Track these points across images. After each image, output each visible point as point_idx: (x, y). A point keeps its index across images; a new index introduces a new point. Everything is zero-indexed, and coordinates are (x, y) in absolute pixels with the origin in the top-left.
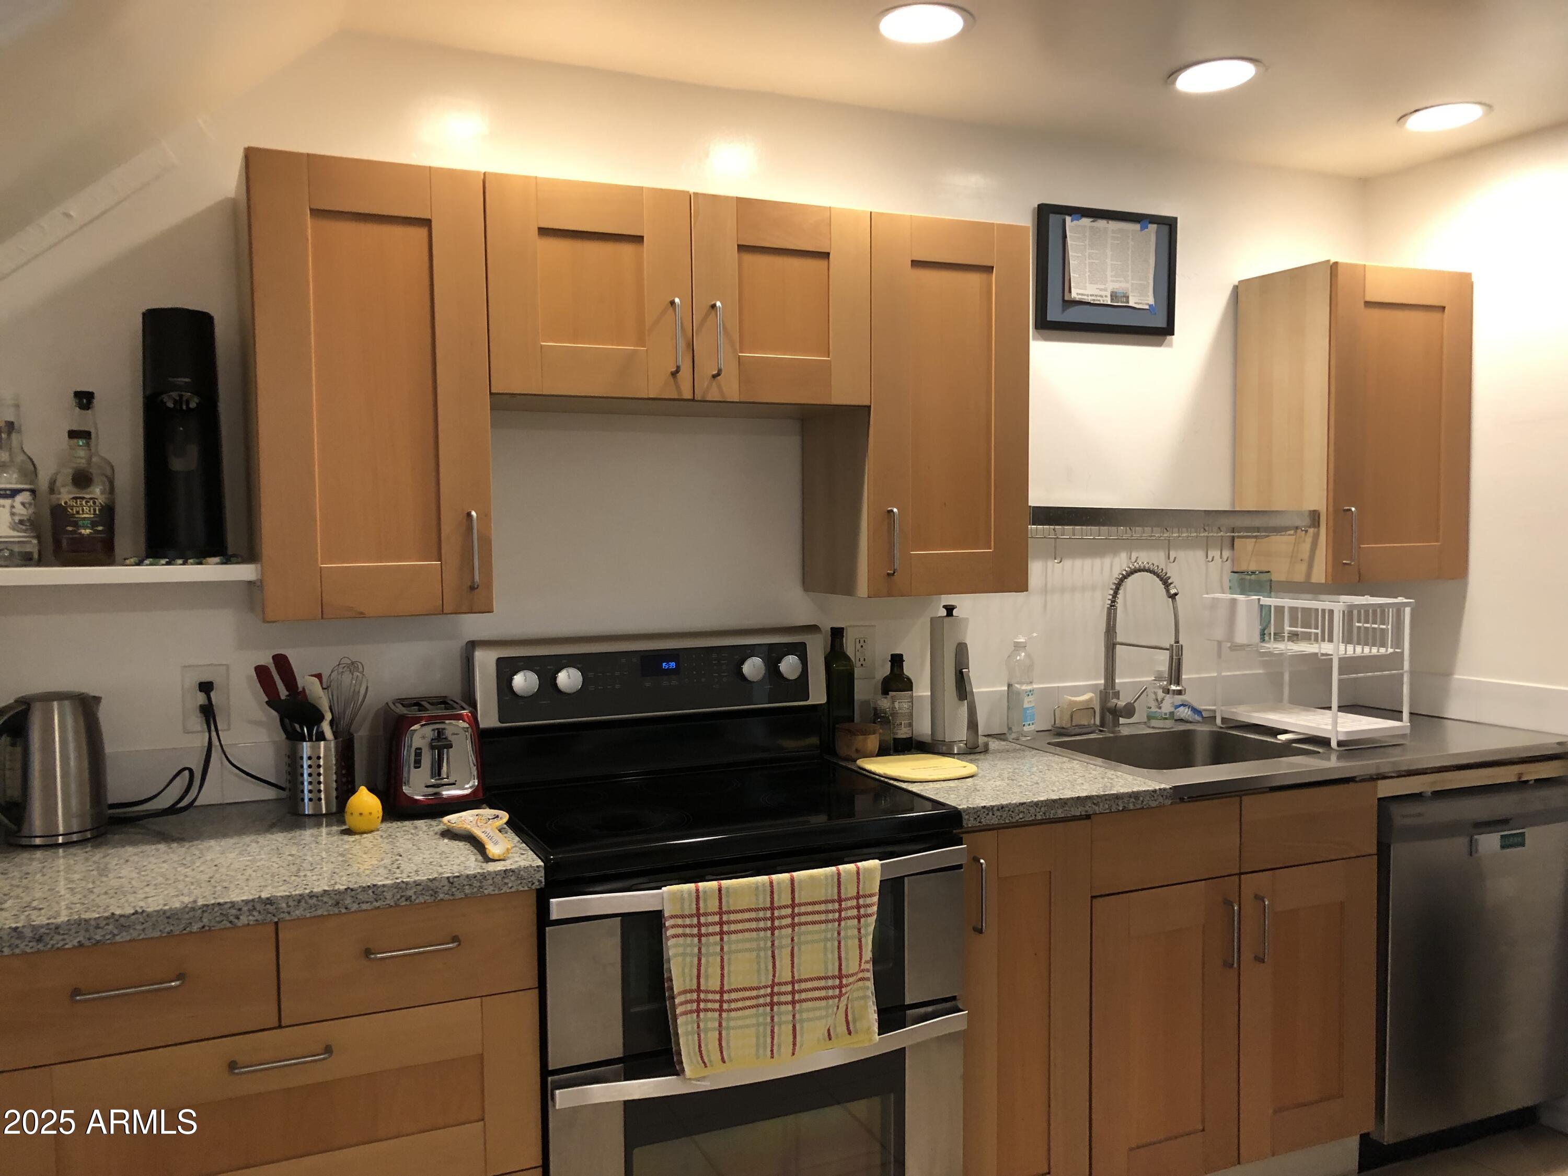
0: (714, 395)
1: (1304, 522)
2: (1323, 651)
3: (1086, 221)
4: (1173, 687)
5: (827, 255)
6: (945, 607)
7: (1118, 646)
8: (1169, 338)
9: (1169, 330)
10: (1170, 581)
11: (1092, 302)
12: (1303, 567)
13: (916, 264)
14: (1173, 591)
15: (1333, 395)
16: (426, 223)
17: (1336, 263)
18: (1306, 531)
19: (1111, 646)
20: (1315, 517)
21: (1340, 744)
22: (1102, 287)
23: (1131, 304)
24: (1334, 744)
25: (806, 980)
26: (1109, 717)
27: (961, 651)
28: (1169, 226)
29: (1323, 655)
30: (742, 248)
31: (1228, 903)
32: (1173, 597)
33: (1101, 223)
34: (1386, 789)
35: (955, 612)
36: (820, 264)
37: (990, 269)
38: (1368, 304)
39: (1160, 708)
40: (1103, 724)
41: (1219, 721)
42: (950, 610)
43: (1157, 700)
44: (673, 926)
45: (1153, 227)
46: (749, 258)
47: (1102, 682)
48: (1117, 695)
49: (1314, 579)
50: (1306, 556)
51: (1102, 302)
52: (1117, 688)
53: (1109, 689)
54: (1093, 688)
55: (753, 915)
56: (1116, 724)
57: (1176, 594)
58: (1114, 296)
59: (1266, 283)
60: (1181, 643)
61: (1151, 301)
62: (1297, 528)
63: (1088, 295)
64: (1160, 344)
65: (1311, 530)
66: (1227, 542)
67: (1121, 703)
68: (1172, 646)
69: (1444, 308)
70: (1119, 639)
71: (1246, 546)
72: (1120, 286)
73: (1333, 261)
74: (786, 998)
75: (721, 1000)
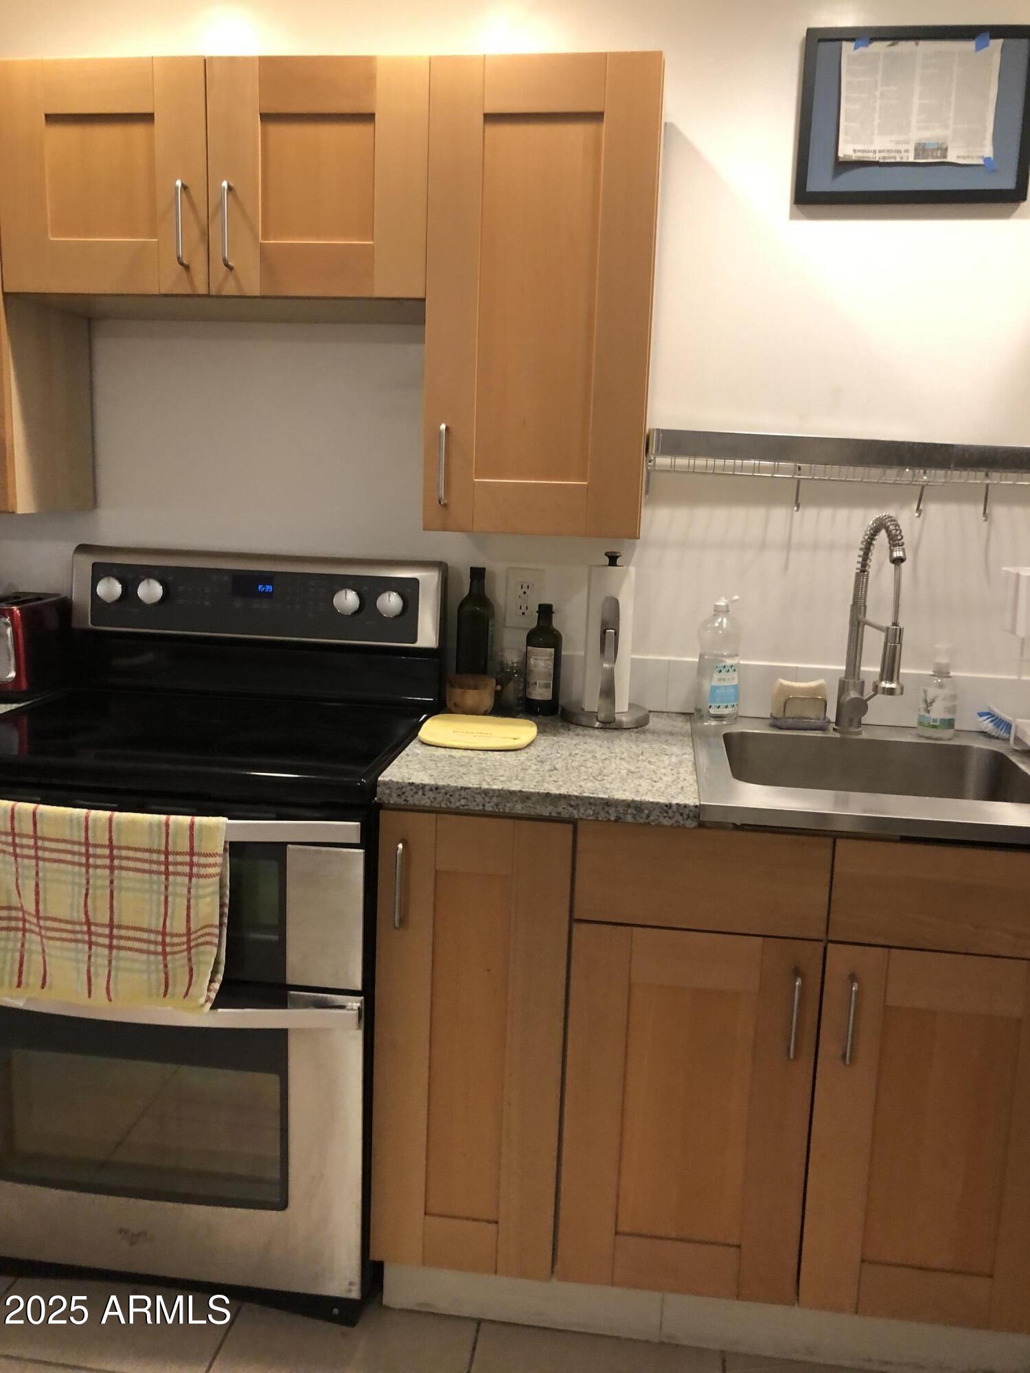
0: (230, 289)
3: (881, 47)
4: (887, 685)
5: (371, 117)
7: (864, 625)
8: (1020, 205)
9: (1016, 195)
10: (896, 541)
11: (881, 161)
13: (492, 117)
14: (895, 554)
19: (856, 627)
22: (902, 138)
23: (951, 159)
25: (127, 928)
30: (265, 117)
32: (898, 561)
33: (902, 47)
35: (620, 561)
36: (362, 127)
37: (598, 117)
39: (928, 712)
40: (838, 721)
42: (612, 558)
43: (926, 701)
45: (994, 46)
46: (276, 130)
51: (898, 160)
53: (849, 678)
55: (66, 846)
60: (900, 625)
61: (989, 153)
63: (875, 152)
72: (931, 135)
74: (103, 940)
75: (36, 925)
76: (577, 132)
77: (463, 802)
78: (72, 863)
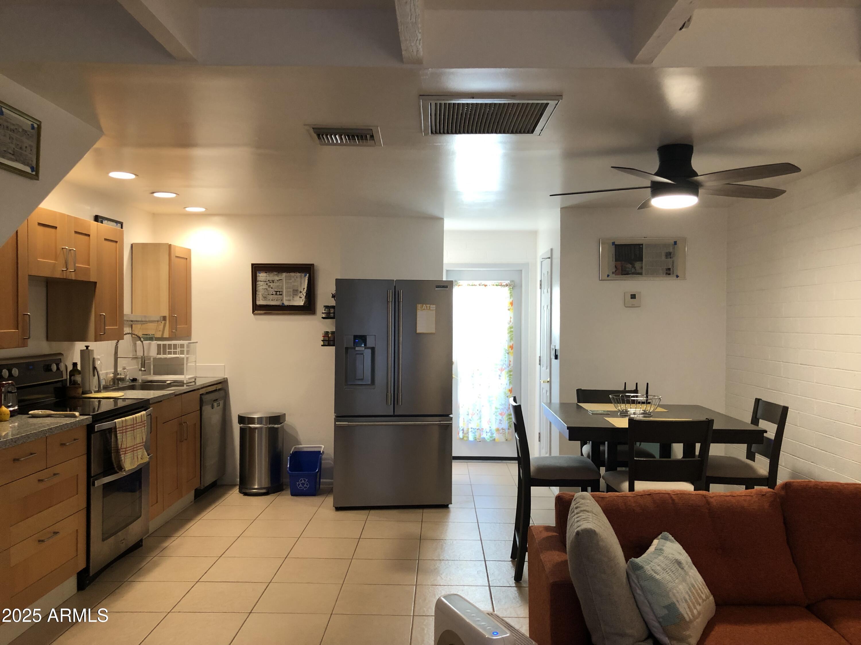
0: (70, 277)
1: (160, 319)
2: (181, 356)
4: (143, 369)
5: (89, 235)
6: (85, 346)
7: (118, 358)
10: (140, 337)
12: (161, 333)
13: (106, 239)
15: (170, 283)
17: (171, 245)
18: (161, 322)
19: (116, 359)
20: (164, 318)
21: (187, 382)
25: (138, 444)
26: (116, 381)
27: (94, 360)
28: (122, 225)
30: (76, 232)
31: (180, 424)
32: (142, 341)
33: (110, 223)
34: (201, 392)
35: (89, 348)
37: (116, 242)
38: (175, 257)
42: (87, 347)
44: (118, 431)
46: (76, 235)
47: (113, 371)
48: (118, 375)
49: (165, 336)
50: (161, 329)
52: (118, 372)
53: (116, 373)
55: (130, 426)
56: (118, 383)
59: (144, 246)
62: (158, 321)
65: (163, 322)
66: (131, 325)
67: (122, 376)
68: (142, 356)
69: (187, 259)
70: (119, 356)
71: (137, 327)
73: (169, 244)
74: (135, 449)
75: (126, 451)
76: (114, 244)
78: (131, 430)
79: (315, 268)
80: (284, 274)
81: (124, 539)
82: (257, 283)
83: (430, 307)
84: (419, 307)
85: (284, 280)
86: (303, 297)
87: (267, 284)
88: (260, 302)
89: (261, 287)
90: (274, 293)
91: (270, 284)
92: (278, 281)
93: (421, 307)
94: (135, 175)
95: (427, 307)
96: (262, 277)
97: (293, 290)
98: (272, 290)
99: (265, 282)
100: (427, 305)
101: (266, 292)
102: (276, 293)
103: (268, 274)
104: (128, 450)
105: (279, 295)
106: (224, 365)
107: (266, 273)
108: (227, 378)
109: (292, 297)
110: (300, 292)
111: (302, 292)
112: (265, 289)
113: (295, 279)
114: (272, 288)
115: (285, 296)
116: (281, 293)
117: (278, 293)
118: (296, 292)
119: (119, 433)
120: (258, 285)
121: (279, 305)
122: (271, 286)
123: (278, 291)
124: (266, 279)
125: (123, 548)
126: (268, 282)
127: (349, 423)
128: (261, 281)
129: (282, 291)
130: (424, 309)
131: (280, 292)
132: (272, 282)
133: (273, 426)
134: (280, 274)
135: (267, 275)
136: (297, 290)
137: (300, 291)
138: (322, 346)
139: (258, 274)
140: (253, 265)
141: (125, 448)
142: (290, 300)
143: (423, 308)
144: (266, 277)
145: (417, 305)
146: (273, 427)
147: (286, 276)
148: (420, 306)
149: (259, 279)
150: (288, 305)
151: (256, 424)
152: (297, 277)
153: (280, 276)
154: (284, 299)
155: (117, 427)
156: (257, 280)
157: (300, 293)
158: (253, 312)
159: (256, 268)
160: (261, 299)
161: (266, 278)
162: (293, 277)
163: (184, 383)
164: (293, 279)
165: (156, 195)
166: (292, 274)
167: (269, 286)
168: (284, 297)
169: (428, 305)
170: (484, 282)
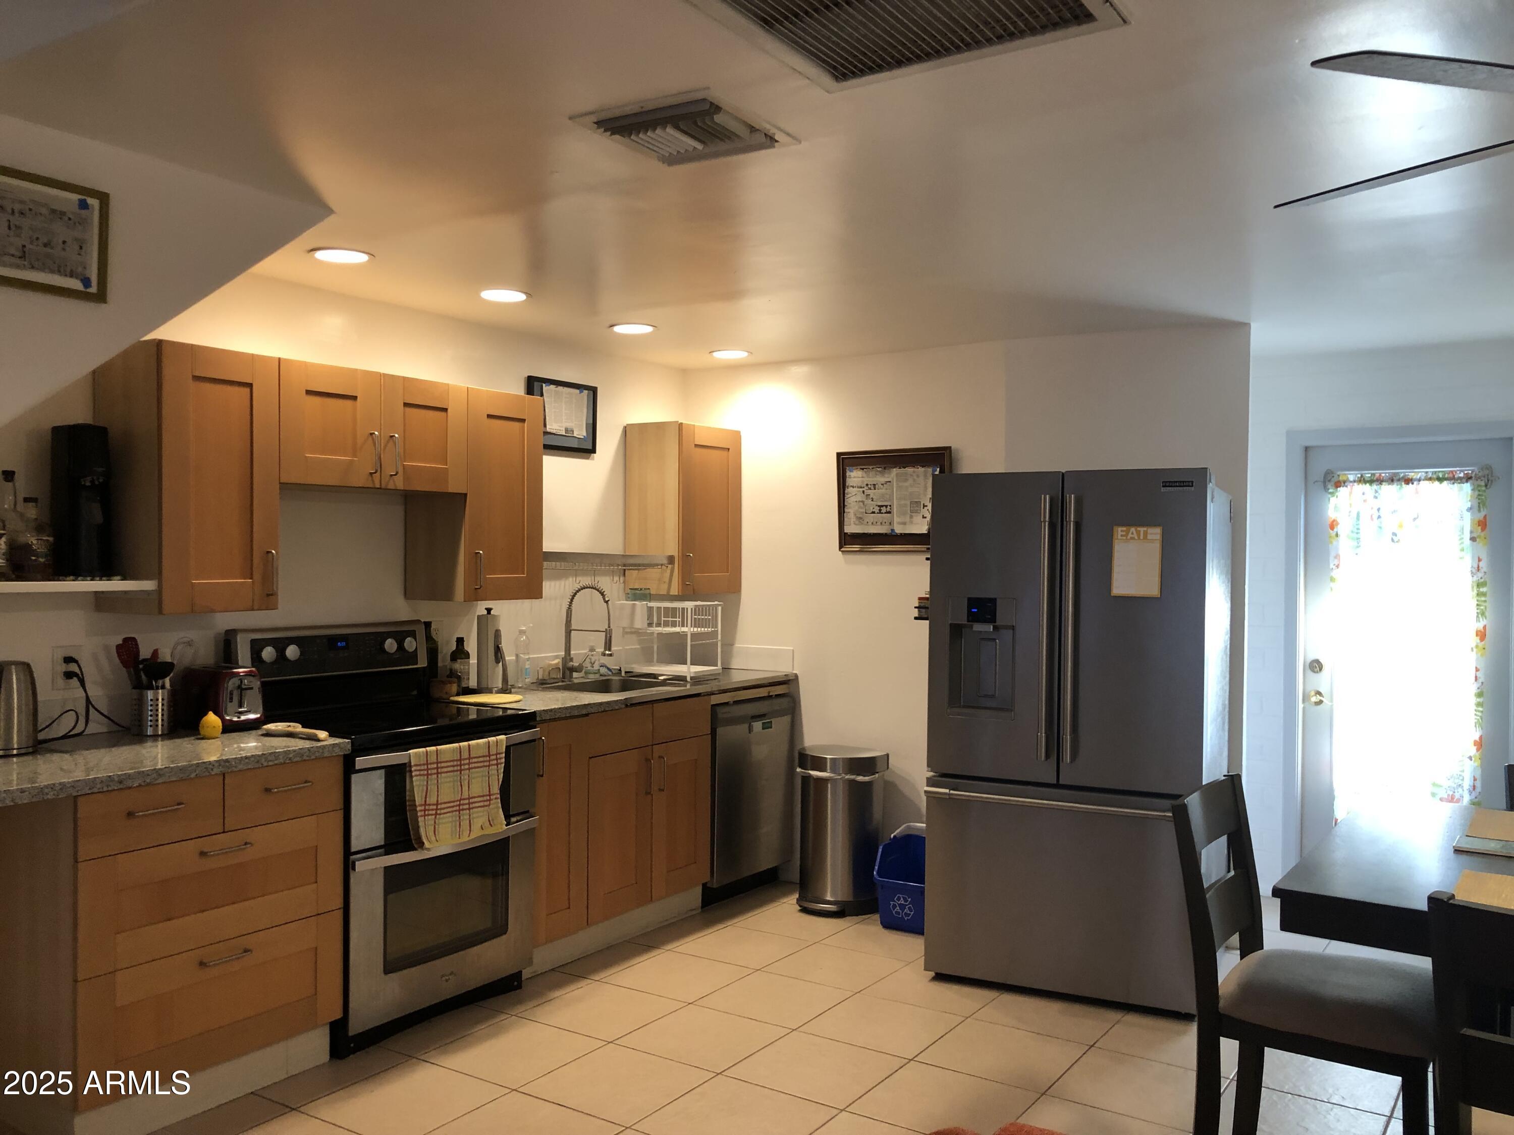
0: (391, 486)
1: (665, 561)
2: (682, 630)
3: (552, 387)
4: (607, 652)
5: (445, 410)
6: (486, 609)
7: (572, 632)
8: (592, 454)
9: (593, 451)
10: (605, 593)
11: (556, 433)
12: (666, 586)
13: (489, 416)
14: (607, 599)
15: (681, 494)
16: (250, 386)
17: (682, 423)
18: (667, 567)
19: (568, 632)
20: (671, 559)
21: (692, 678)
22: (561, 425)
23: (575, 435)
24: (688, 679)
25: (474, 797)
26: (568, 672)
27: (497, 634)
28: (594, 391)
29: (682, 632)
30: (406, 405)
31: (648, 760)
32: (607, 602)
33: (560, 388)
34: (715, 700)
36: (443, 414)
37: (523, 421)
38: (696, 446)
39: (593, 667)
40: (564, 677)
41: (623, 674)
42: (489, 610)
43: (591, 663)
44: (415, 770)
45: (586, 392)
46: (408, 410)
47: (564, 653)
48: (571, 660)
50: (667, 580)
51: (561, 433)
52: (572, 656)
53: (568, 657)
54: (557, 657)
55: (452, 764)
56: (571, 676)
57: (608, 601)
58: (567, 430)
59: (643, 428)
60: (611, 627)
61: (585, 434)
62: (662, 565)
63: (556, 429)
64: (588, 458)
65: (670, 566)
66: (622, 572)
67: (576, 664)
68: (606, 629)
69: (729, 449)
70: (573, 627)
71: (632, 574)
72: (569, 425)
73: (680, 422)
74: (466, 807)
75: (437, 809)
76: (517, 425)
77: (560, 714)
78: (453, 771)
79: (953, 455)
80: (895, 471)
81: (452, 973)
82: (846, 491)
83: (1146, 533)
84: (1120, 533)
85: (895, 483)
86: (929, 516)
87: (863, 492)
88: (850, 529)
89: (854, 496)
90: (877, 509)
91: (869, 492)
92: (882, 484)
93: (1124, 533)
94: (525, 293)
95: (1138, 533)
96: (855, 477)
97: (911, 502)
98: (872, 502)
99: (861, 487)
100: (1139, 529)
101: (861, 508)
102: (880, 510)
103: (866, 472)
104: (441, 809)
105: (885, 513)
106: (792, 648)
107: (863, 469)
108: (796, 676)
109: (908, 516)
110: (924, 506)
111: (927, 506)
112: (859, 501)
113: (914, 480)
114: (872, 501)
115: (897, 516)
116: (888, 509)
117: (884, 510)
118: (916, 505)
119: (416, 776)
120: (847, 494)
121: (886, 534)
122: (871, 496)
123: (882, 506)
124: (863, 482)
125: (449, 989)
126: (866, 488)
127: (952, 792)
128: (853, 487)
129: (890, 506)
130: (1132, 538)
131: (886, 506)
132: (872, 488)
133: (853, 777)
134: (886, 471)
135: (865, 475)
136: (918, 503)
137: (924, 504)
138: (916, 618)
139: (848, 474)
140: (839, 455)
141: (434, 805)
142: (904, 524)
143: (1130, 535)
144: (862, 477)
145: (1115, 528)
146: (854, 781)
147: (897, 475)
148: (1122, 531)
149: (849, 482)
150: (901, 534)
151: (829, 771)
152: (918, 476)
153: (886, 475)
154: (895, 522)
155: (412, 764)
156: (847, 485)
157: (923, 508)
158: (841, 547)
159: (845, 461)
160: (852, 522)
161: (863, 479)
162: (911, 475)
163: (686, 681)
164: (910, 481)
165: (618, 329)
166: (910, 470)
167: (867, 495)
168: (895, 516)
169: (1142, 529)
170: (1402, 472)
